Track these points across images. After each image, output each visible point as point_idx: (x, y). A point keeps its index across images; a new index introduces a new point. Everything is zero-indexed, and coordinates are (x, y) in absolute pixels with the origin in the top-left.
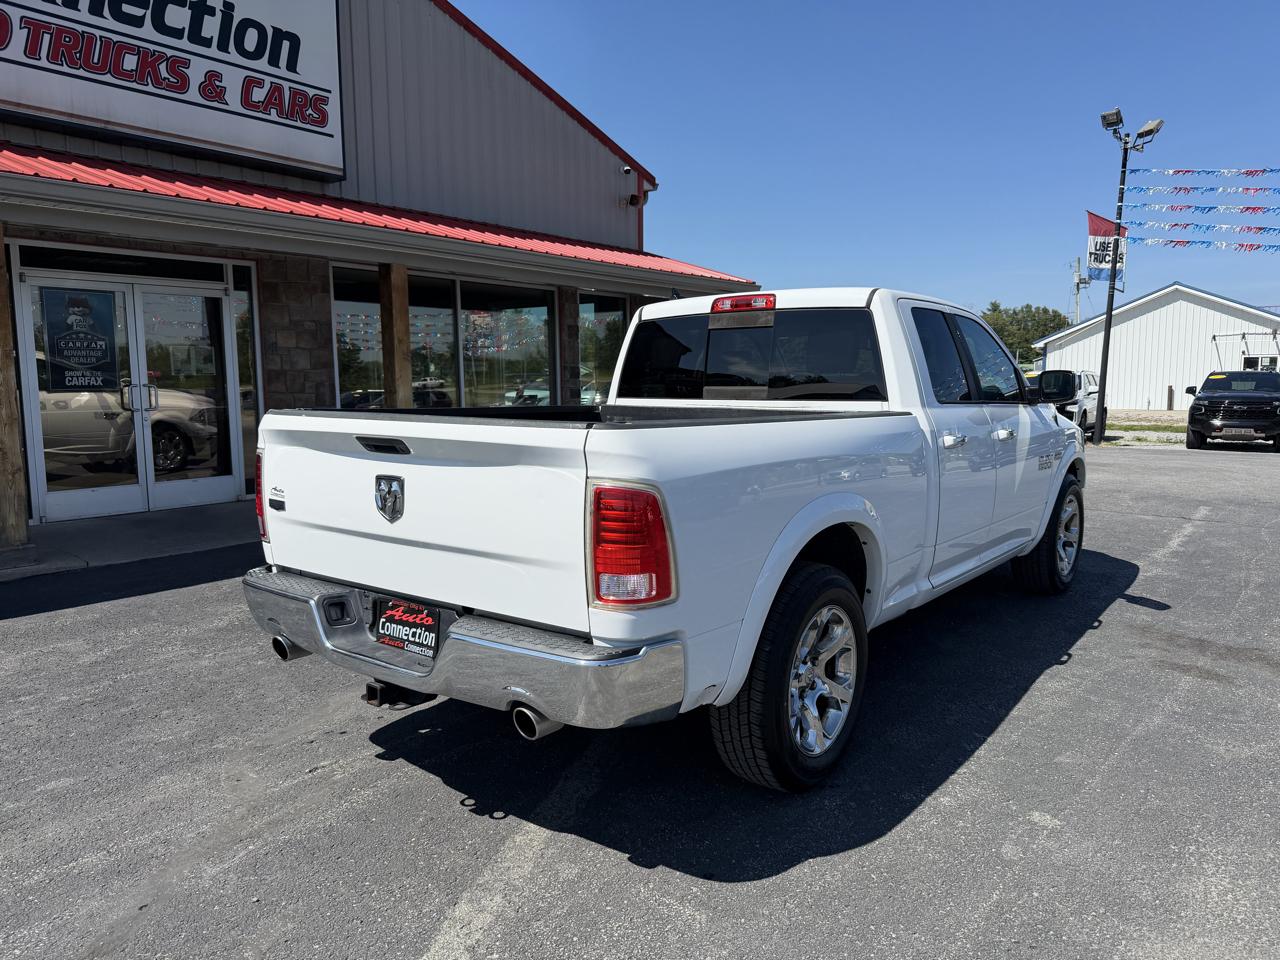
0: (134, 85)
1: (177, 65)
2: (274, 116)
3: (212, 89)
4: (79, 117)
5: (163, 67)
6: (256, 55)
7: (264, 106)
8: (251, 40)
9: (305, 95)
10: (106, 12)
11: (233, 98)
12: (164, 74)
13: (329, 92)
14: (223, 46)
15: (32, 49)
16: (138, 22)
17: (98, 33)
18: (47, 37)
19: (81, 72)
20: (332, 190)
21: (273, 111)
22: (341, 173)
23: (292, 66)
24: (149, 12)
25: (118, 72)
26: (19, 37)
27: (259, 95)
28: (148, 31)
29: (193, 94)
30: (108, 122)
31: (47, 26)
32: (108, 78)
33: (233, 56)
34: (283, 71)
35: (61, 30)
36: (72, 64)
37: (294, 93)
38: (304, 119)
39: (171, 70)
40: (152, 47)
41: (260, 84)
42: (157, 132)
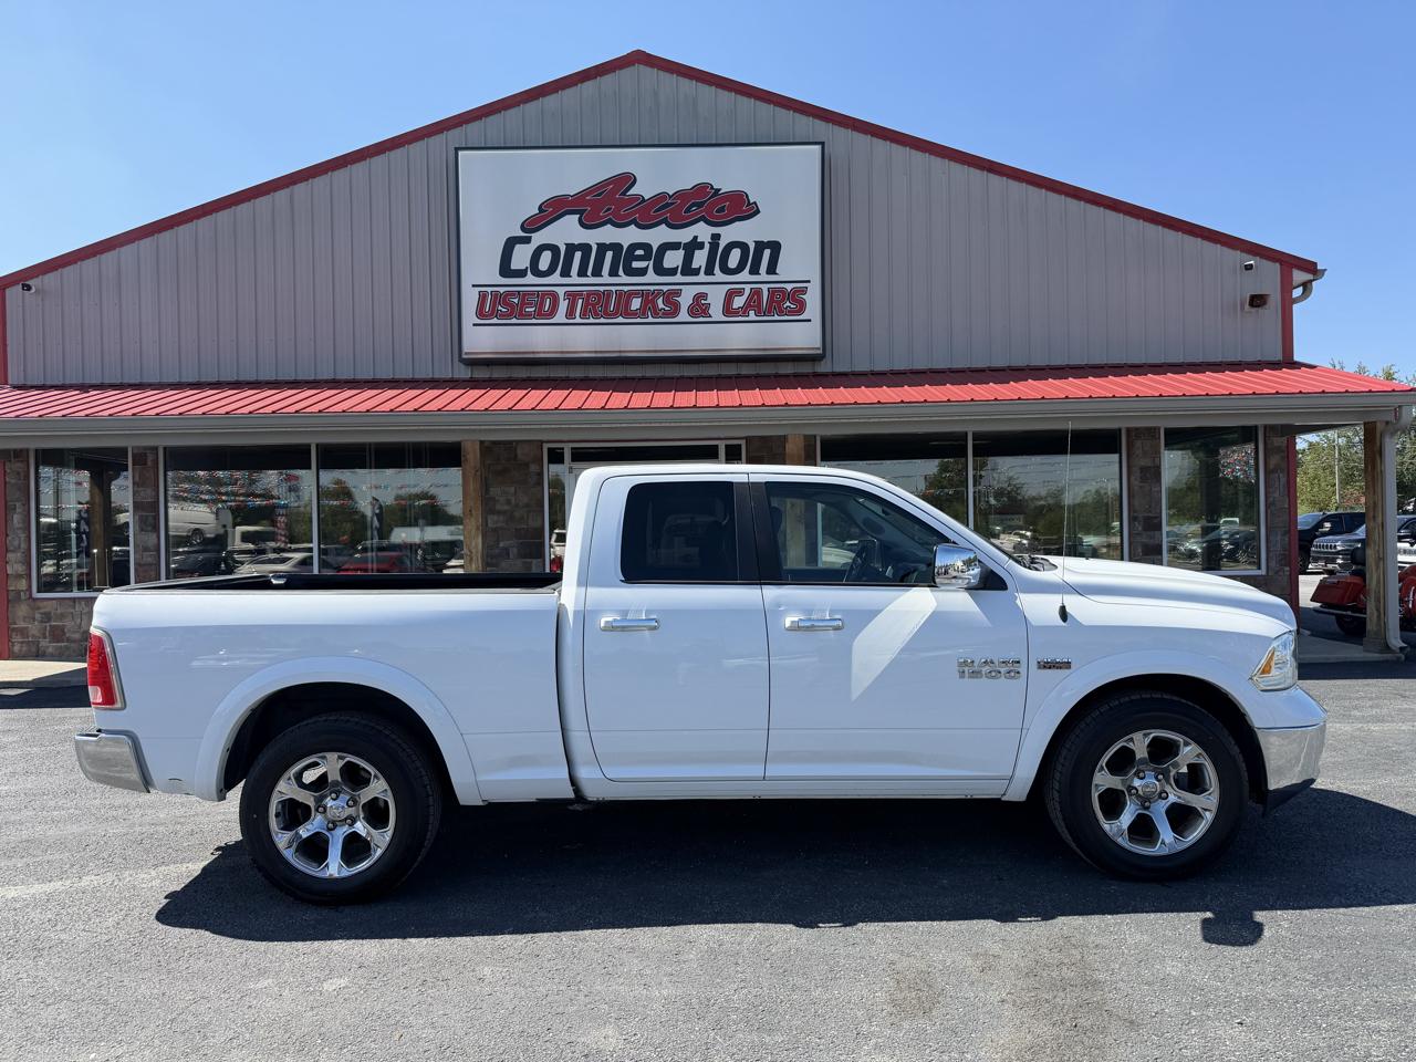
0: (639, 320)
1: (671, 298)
2: (752, 316)
3: (699, 308)
4: (601, 352)
5: (660, 301)
6: (739, 269)
7: (745, 310)
8: (735, 258)
9: (783, 291)
10: (621, 272)
11: (716, 311)
12: (661, 305)
13: (809, 282)
14: (709, 271)
15: (570, 313)
16: (643, 272)
17: (613, 288)
18: (580, 301)
19: (602, 320)
20: (823, 367)
21: (752, 313)
22: (820, 352)
23: (772, 270)
24: (652, 262)
25: (628, 313)
26: (563, 305)
27: (738, 302)
28: (651, 277)
29: (683, 316)
30: (620, 352)
31: (580, 294)
32: (620, 320)
33: (719, 276)
34: (763, 276)
35: (590, 294)
36: (596, 315)
37: (772, 292)
38: (781, 313)
39: (667, 301)
40: (652, 288)
41: (740, 293)
42: (656, 351)
